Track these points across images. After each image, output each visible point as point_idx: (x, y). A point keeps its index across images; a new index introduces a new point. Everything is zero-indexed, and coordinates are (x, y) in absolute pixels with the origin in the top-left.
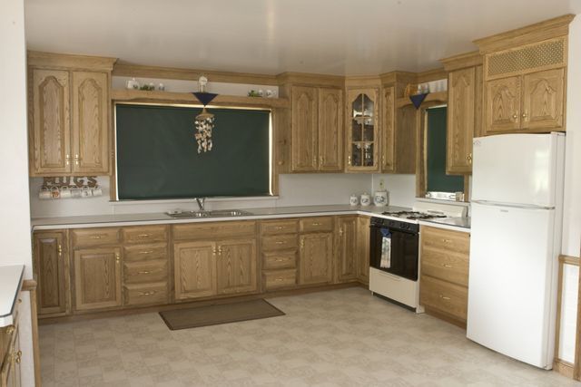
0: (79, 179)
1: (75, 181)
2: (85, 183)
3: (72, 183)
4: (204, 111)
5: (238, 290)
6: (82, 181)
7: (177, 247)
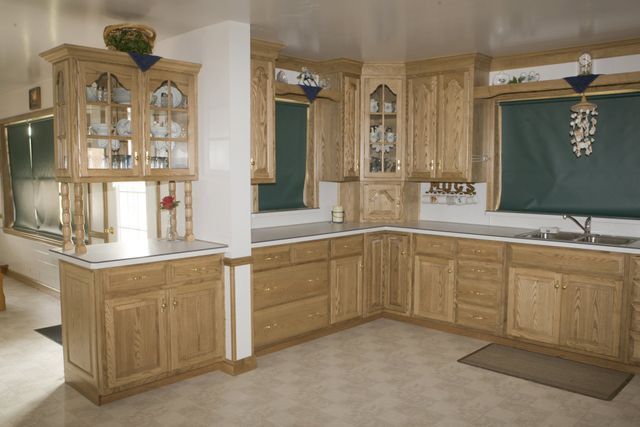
0: (459, 185)
1: (456, 187)
2: (464, 190)
3: (453, 189)
4: (584, 99)
5: (589, 347)
6: (461, 187)
7: (512, 271)
